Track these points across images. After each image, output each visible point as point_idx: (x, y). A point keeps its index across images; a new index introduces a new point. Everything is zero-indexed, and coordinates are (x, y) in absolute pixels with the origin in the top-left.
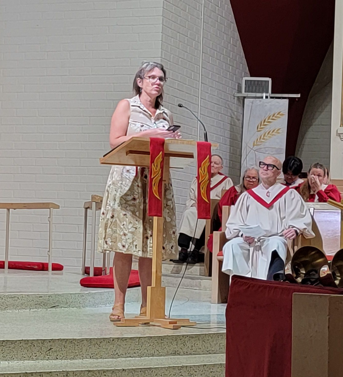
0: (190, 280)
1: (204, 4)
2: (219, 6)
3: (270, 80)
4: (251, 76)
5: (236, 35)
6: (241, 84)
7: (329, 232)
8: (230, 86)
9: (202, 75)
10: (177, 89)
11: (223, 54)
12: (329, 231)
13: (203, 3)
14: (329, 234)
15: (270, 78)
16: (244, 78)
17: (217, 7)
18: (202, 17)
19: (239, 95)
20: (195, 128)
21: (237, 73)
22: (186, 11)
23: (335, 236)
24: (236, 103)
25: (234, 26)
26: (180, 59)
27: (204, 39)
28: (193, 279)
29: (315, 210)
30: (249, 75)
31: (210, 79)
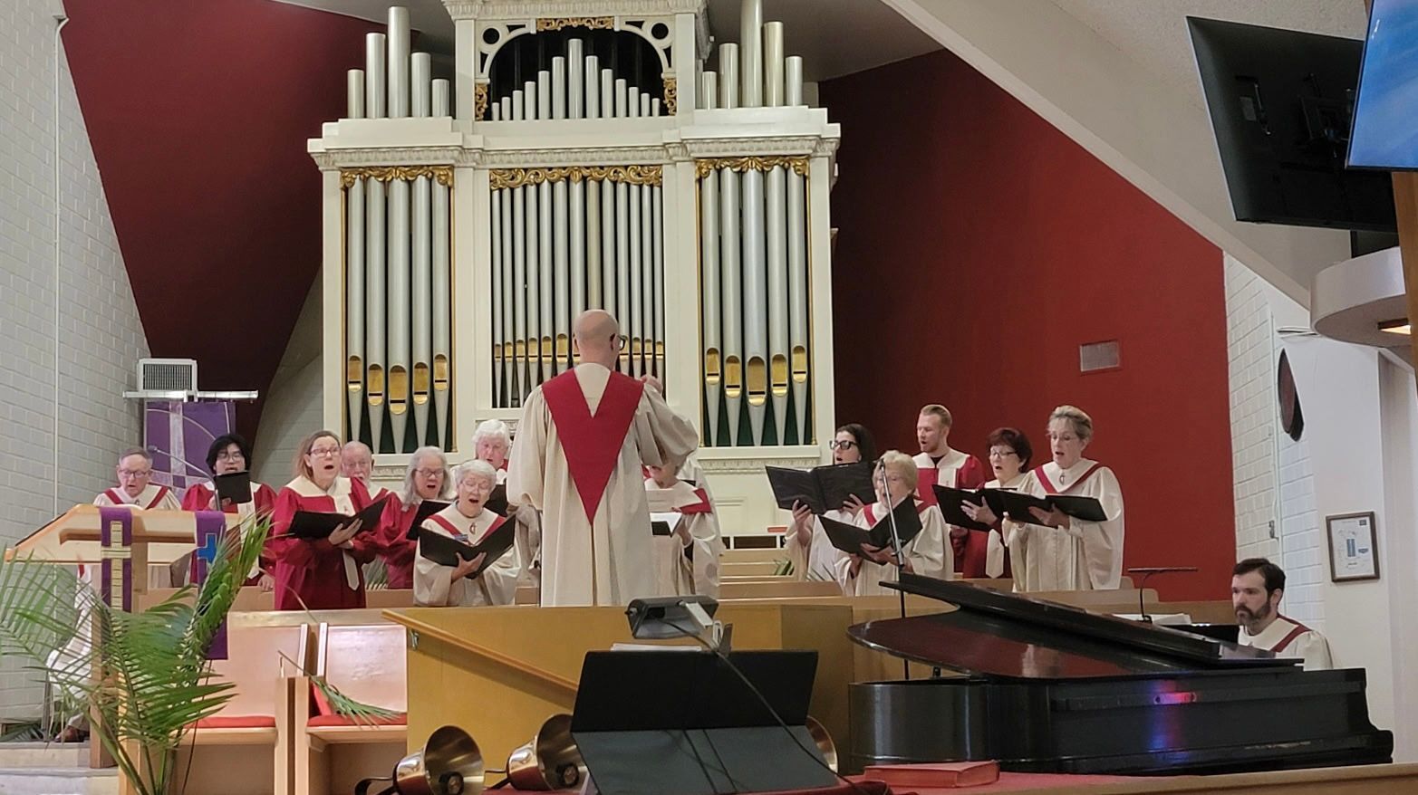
0: (63, 779)
1: (60, 216)
2: (89, 218)
3: (194, 363)
4: (153, 357)
5: (122, 275)
6: (135, 373)
7: (358, 670)
8: (114, 376)
9: (59, 357)
10: (13, 387)
11: (99, 314)
12: (357, 666)
13: (58, 213)
14: (359, 672)
15: (194, 359)
16: (140, 361)
17: (85, 221)
18: (58, 241)
19: (132, 395)
20: (48, 466)
21: (126, 352)
22: (25, 229)
23: (372, 676)
24: (125, 410)
25: (118, 257)
26: (18, 326)
27: (62, 284)
28: (71, 777)
29: (330, 628)
30: (150, 355)
31: (76, 364)
